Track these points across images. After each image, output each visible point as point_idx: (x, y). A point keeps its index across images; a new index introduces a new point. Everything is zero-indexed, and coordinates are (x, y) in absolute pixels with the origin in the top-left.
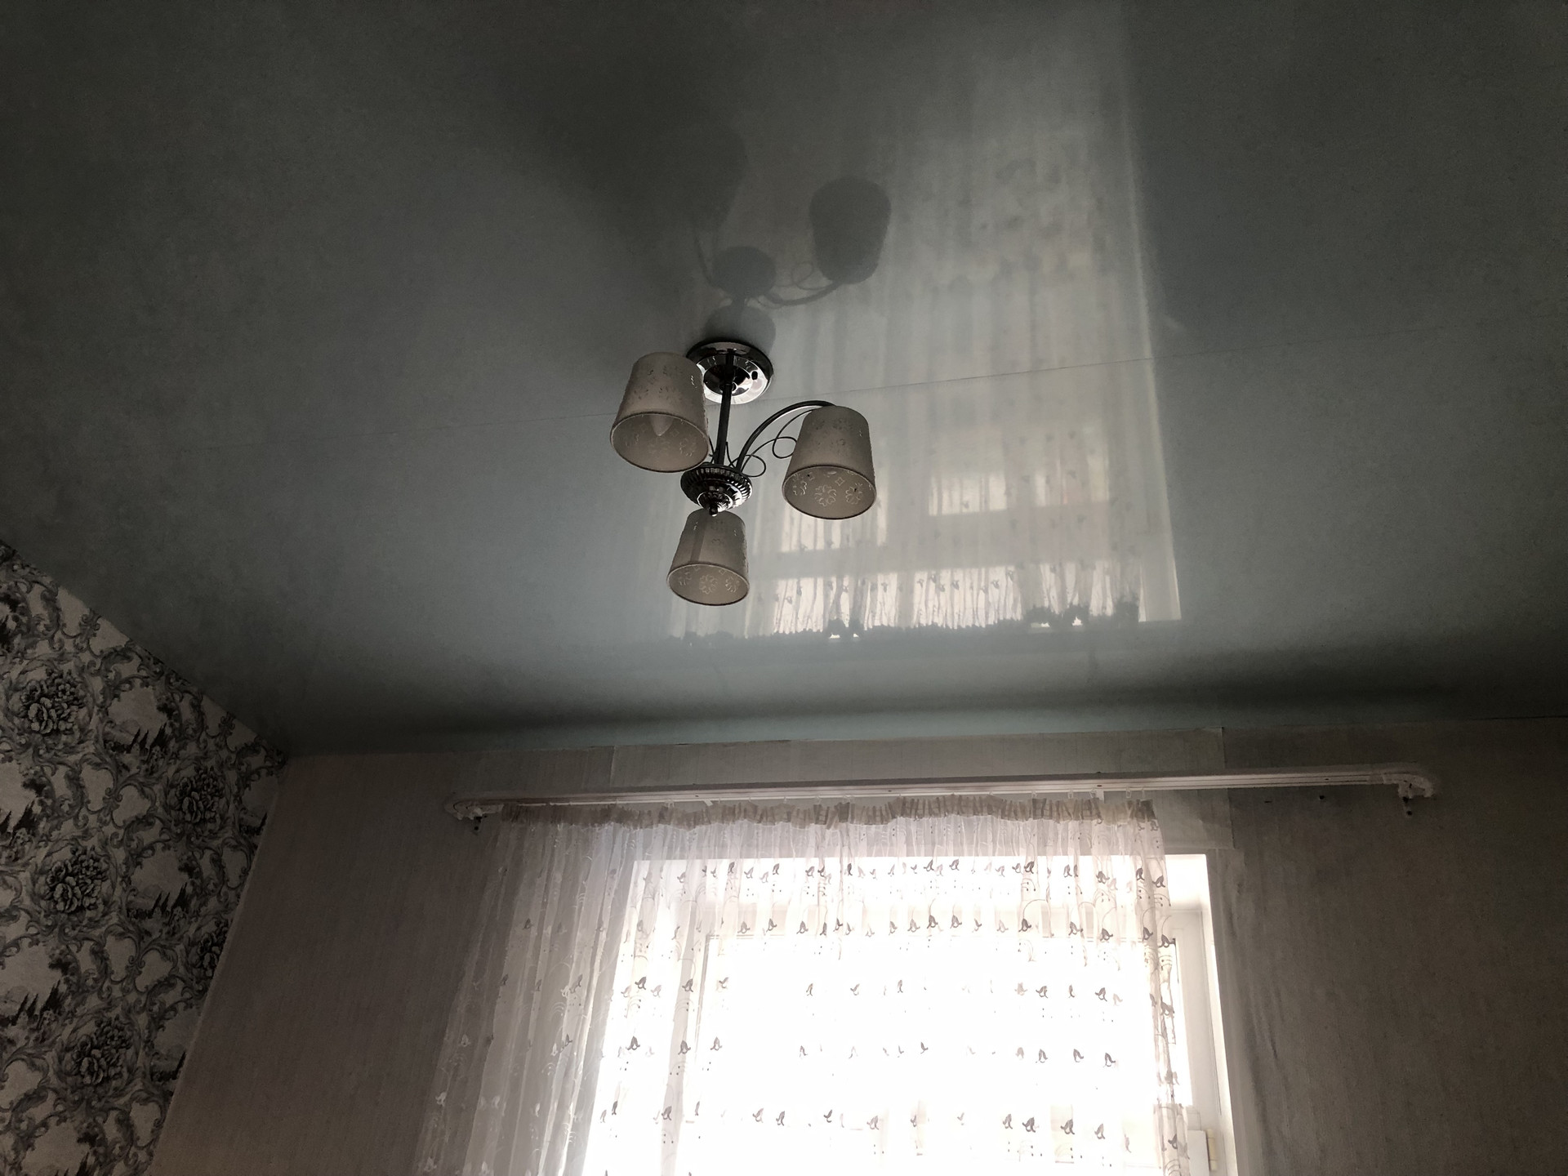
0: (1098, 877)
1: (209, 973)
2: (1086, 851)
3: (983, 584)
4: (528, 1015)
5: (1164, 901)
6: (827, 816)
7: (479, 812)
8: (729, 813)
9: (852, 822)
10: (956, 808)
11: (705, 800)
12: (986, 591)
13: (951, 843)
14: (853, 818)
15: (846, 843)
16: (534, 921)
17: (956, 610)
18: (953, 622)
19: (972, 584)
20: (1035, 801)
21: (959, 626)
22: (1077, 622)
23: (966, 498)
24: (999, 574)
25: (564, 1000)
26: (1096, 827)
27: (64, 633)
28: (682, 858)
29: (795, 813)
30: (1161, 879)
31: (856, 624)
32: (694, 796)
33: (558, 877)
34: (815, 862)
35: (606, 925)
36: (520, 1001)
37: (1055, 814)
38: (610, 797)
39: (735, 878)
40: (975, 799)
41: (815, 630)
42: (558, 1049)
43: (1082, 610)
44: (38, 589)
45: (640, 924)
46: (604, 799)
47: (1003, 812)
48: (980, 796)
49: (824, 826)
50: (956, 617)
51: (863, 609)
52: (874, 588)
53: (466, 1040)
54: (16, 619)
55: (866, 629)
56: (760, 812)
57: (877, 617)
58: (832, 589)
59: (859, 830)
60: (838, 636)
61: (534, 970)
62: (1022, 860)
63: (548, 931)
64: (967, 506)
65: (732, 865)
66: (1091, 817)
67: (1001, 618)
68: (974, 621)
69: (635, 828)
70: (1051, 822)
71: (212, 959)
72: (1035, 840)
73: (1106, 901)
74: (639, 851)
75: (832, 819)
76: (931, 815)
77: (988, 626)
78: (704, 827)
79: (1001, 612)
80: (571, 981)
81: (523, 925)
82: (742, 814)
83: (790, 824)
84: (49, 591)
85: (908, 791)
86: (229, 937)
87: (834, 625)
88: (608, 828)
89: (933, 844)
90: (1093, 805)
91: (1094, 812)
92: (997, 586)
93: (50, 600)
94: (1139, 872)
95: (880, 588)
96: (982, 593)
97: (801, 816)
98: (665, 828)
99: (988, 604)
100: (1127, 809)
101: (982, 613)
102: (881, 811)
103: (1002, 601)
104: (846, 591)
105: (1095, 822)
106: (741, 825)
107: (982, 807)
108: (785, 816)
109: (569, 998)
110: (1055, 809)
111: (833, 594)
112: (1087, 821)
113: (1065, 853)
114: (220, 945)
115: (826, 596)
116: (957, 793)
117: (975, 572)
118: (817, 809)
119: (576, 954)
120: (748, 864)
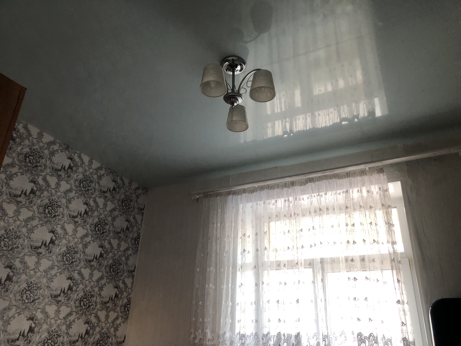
0: (367, 192)
1: (138, 246)
2: (363, 185)
3: (327, 113)
4: (217, 247)
5: (388, 196)
6: (288, 186)
7: (198, 197)
8: (262, 188)
9: (296, 186)
10: (325, 178)
11: (255, 186)
12: (329, 115)
13: (324, 188)
14: (296, 185)
15: (294, 192)
16: (215, 222)
17: (320, 122)
18: (319, 126)
19: (324, 113)
20: (347, 173)
21: (321, 127)
22: (356, 120)
23: (320, 89)
24: (331, 110)
25: (226, 242)
26: (366, 178)
27: (85, 165)
28: (251, 202)
29: (280, 186)
30: (387, 190)
31: (291, 131)
32: (252, 185)
33: (220, 211)
34: (287, 199)
35: (233, 221)
36: (214, 243)
37: (353, 176)
38: (230, 188)
39: (266, 205)
40: (330, 175)
41: (280, 135)
42: (226, 254)
43: (357, 117)
44: (76, 155)
45: (242, 220)
46: (228, 189)
47: (339, 177)
48: (331, 174)
49: (288, 188)
50: (320, 124)
51: (293, 126)
52: (296, 120)
53: (202, 255)
54: (73, 163)
55: (294, 132)
56: (270, 187)
57: (297, 128)
58: (283, 122)
59: (297, 188)
60: (287, 136)
61: (217, 235)
62: (345, 190)
63: (219, 225)
64: (321, 91)
65: (264, 202)
66: (364, 175)
67: (334, 122)
68: (326, 124)
69: (238, 196)
70: (353, 178)
71: (138, 242)
72: (348, 184)
73: (370, 198)
74: (239, 201)
75: (290, 186)
76: (318, 181)
77: (330, 125)
78: (255, 193)
79: (334, 121)
80: (227, 236)
81: (212, 224)
82: (265, 188)
83: (279, 189)
84: (79, 155)
85: (311, 175)
86: (141, 236)
87: (285, 132)
88: (230, 196)
89: (319, 189)
90: (364, 172)
91: (365, 174)
92: (332, 113)
93: (80, 157)
94: (380, 188)
95: (297, 119)
96: (327, 117)
97: (281, 187)
98: (245, 195)
99: (329, 119)
100: (375, 171)
101: (328, 122)
102: (304, 182)
103: (334, 117)
104: (288, 122)
105: (365, 176)
106: (265, 191)
107: (332, 177)
108: (277, 187)
109: (226, 241)
110: (353, 174)
111: (284, 123)
112: (363, 177)
113: (357, 187)
114: (139, 239)
115: (282, 124)
116: (325, 174)
117: (325, 111)
118: (286, 184)
119: (227, 230)
120: (268, 201)
